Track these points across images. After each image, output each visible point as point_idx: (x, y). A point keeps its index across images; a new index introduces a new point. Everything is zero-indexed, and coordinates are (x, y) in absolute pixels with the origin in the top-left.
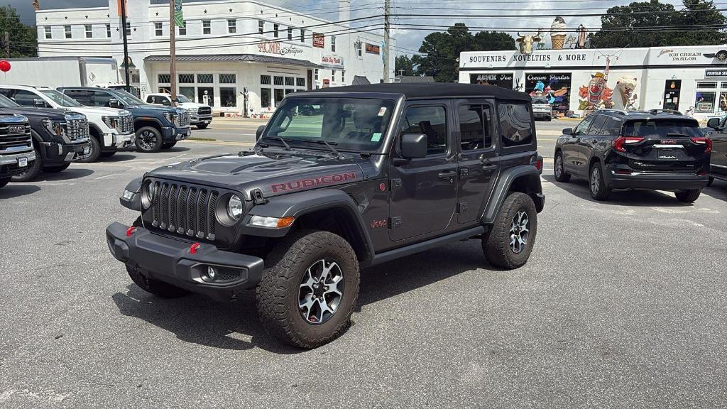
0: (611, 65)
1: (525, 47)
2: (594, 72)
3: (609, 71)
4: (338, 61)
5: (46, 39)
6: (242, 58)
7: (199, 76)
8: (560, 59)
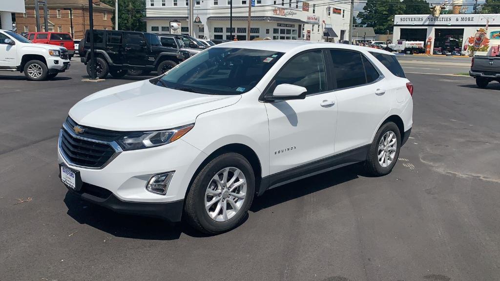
0: (489, 24)
1: (435, 12)
2: (478, 28)
3: (489, 28)
4: (316, 19)
5: (150, 7)
6: (264, 18)
7: (238, 29)
8: (457, 20)
